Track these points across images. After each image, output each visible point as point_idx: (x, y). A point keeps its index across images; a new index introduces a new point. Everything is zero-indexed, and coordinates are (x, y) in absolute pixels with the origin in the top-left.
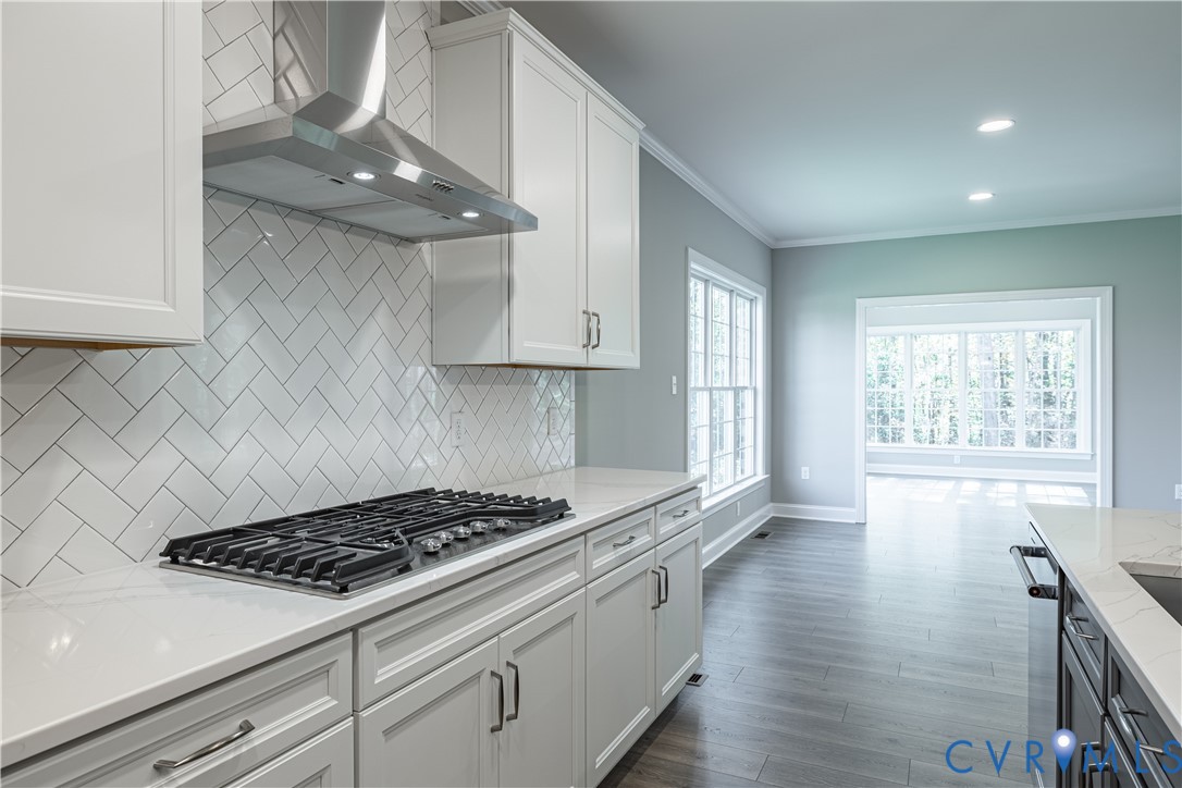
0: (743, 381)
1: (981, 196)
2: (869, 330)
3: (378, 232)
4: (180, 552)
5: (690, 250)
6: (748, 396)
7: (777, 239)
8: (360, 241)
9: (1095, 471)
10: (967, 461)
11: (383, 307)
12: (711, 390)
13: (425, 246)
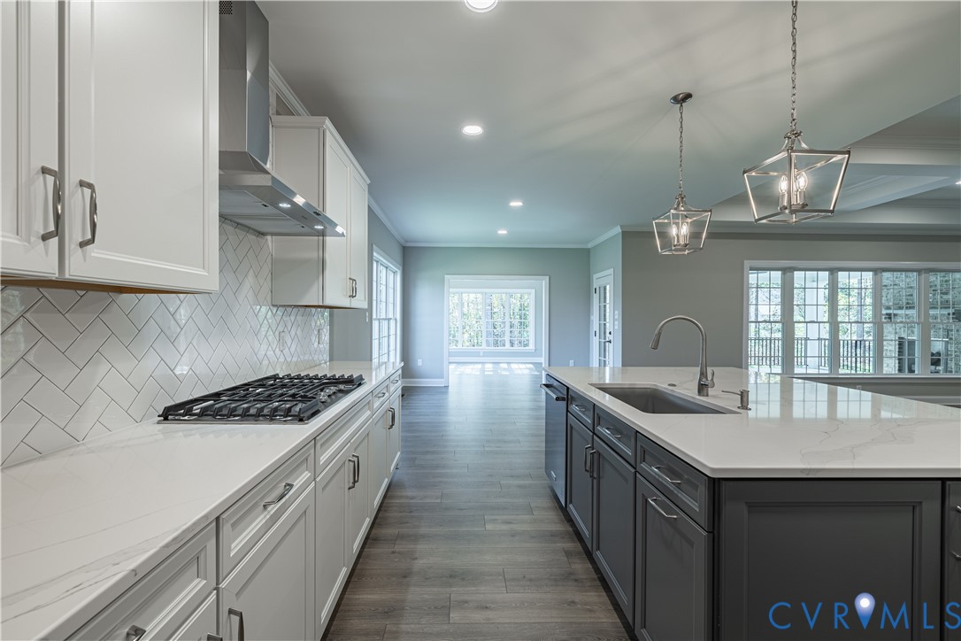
0: (391, 316)
1: (503, 232)
2: (451, 290)
3: (249, 228)
4: (169, 414)
5: (374, 246)
6: (392, 322)
7: (407, 242)
8: (241, 233)
9: (541, 356)
10: (486, 354)
11: (251, 271)
12: (379, 320)
13: (269, 238)
